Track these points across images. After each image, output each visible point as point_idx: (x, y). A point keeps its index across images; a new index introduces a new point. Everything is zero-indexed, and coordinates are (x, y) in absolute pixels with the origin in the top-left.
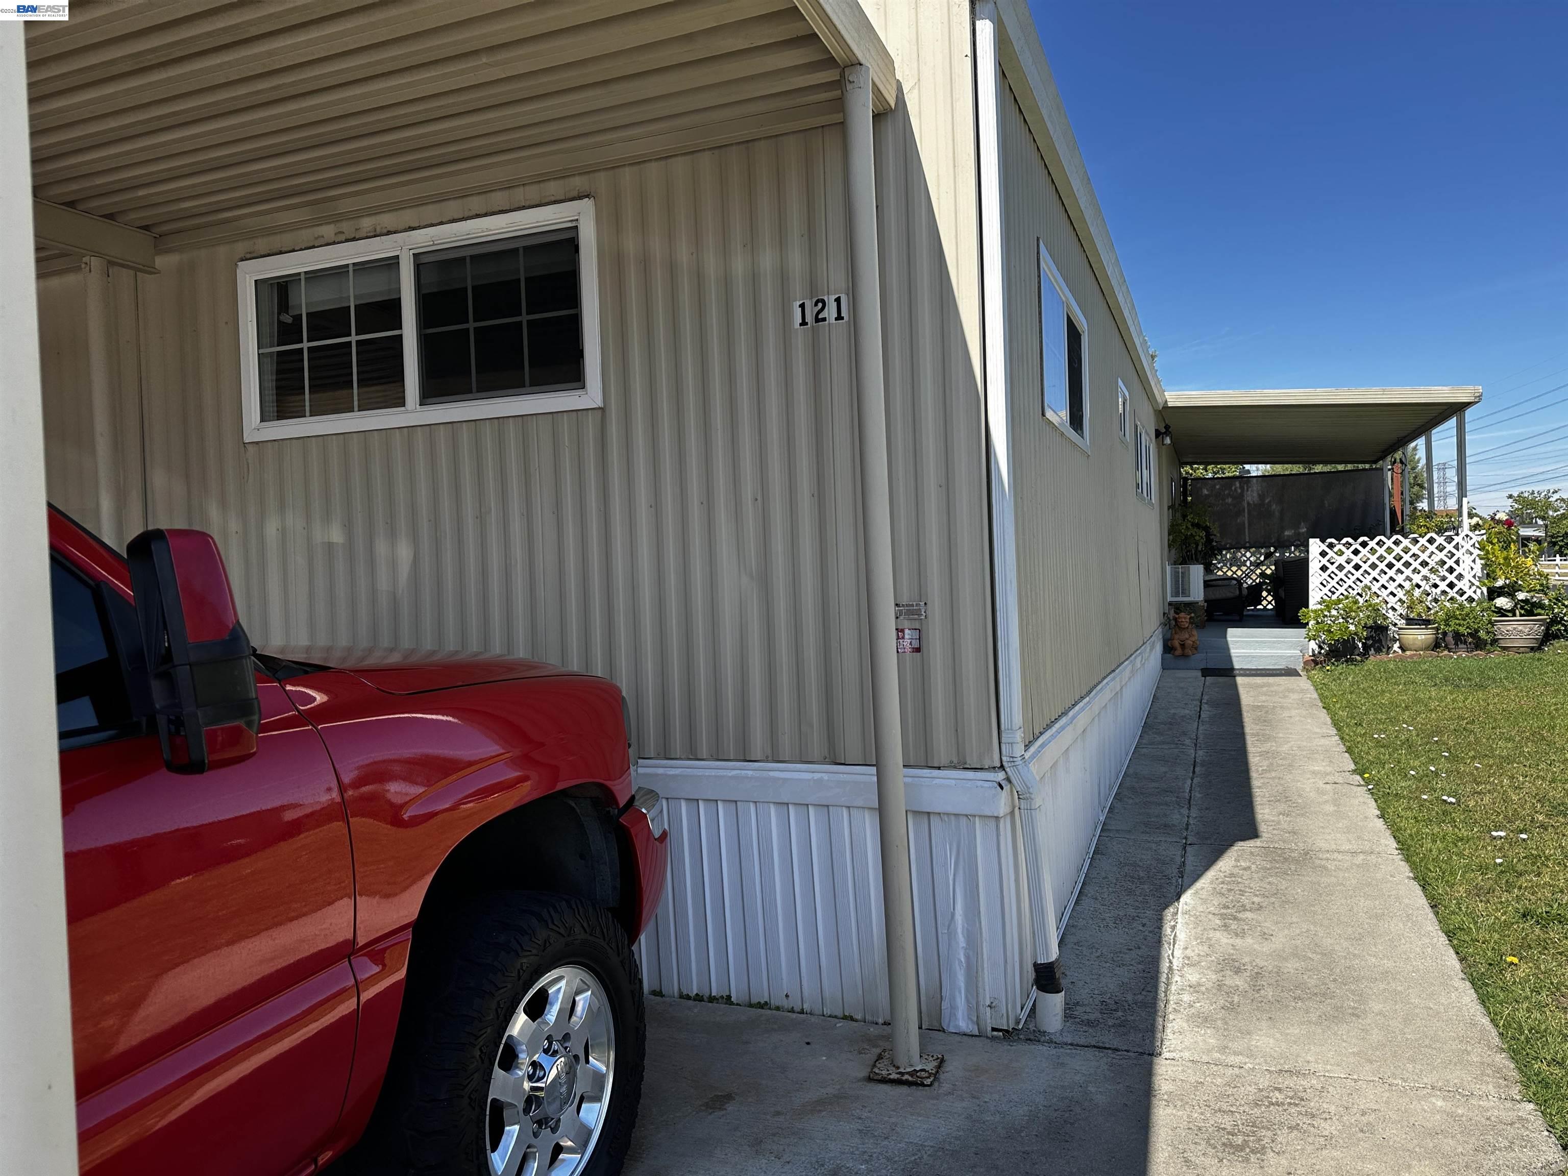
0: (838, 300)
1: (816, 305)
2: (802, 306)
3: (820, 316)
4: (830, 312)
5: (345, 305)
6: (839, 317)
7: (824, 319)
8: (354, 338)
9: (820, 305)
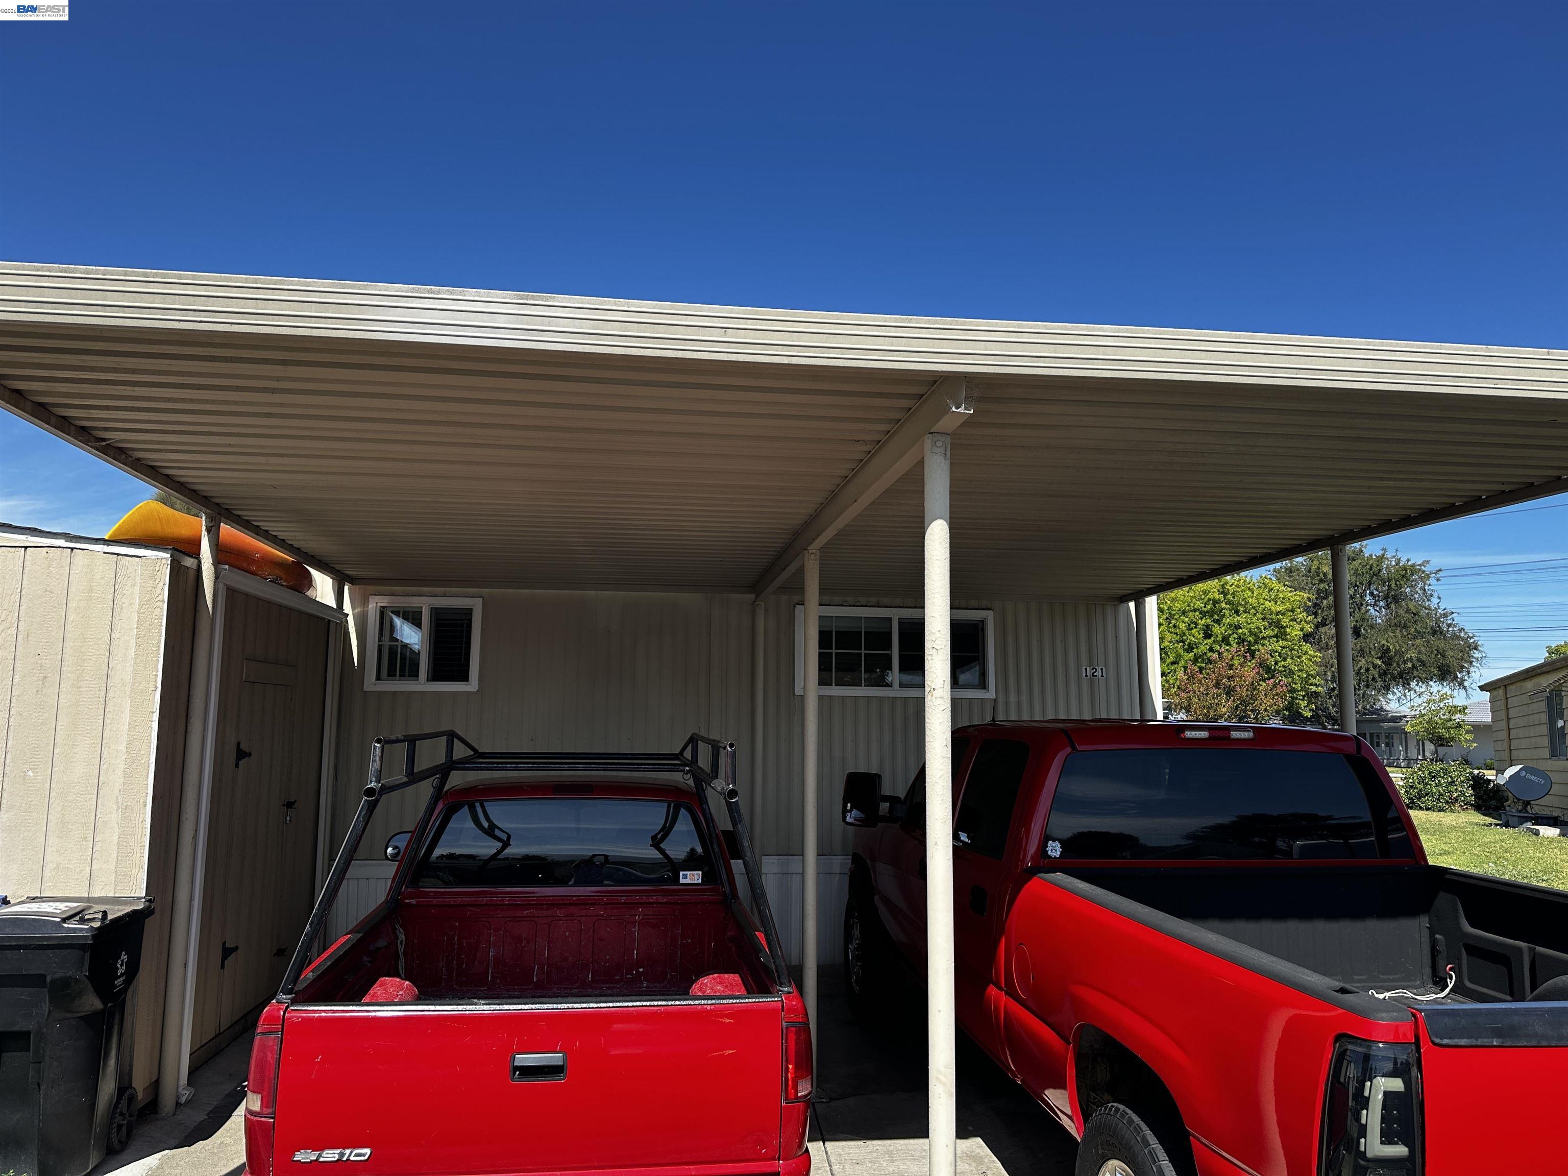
0: (1102, 669)
1: (1093, 669)
2: (1086, 669)
3: (1095, 674)
4: (1099, 673)
5: (860, 630)
6: (1102, 676)
7: (1096, 676)
8: (863, 652)
9: (1094, 670)
